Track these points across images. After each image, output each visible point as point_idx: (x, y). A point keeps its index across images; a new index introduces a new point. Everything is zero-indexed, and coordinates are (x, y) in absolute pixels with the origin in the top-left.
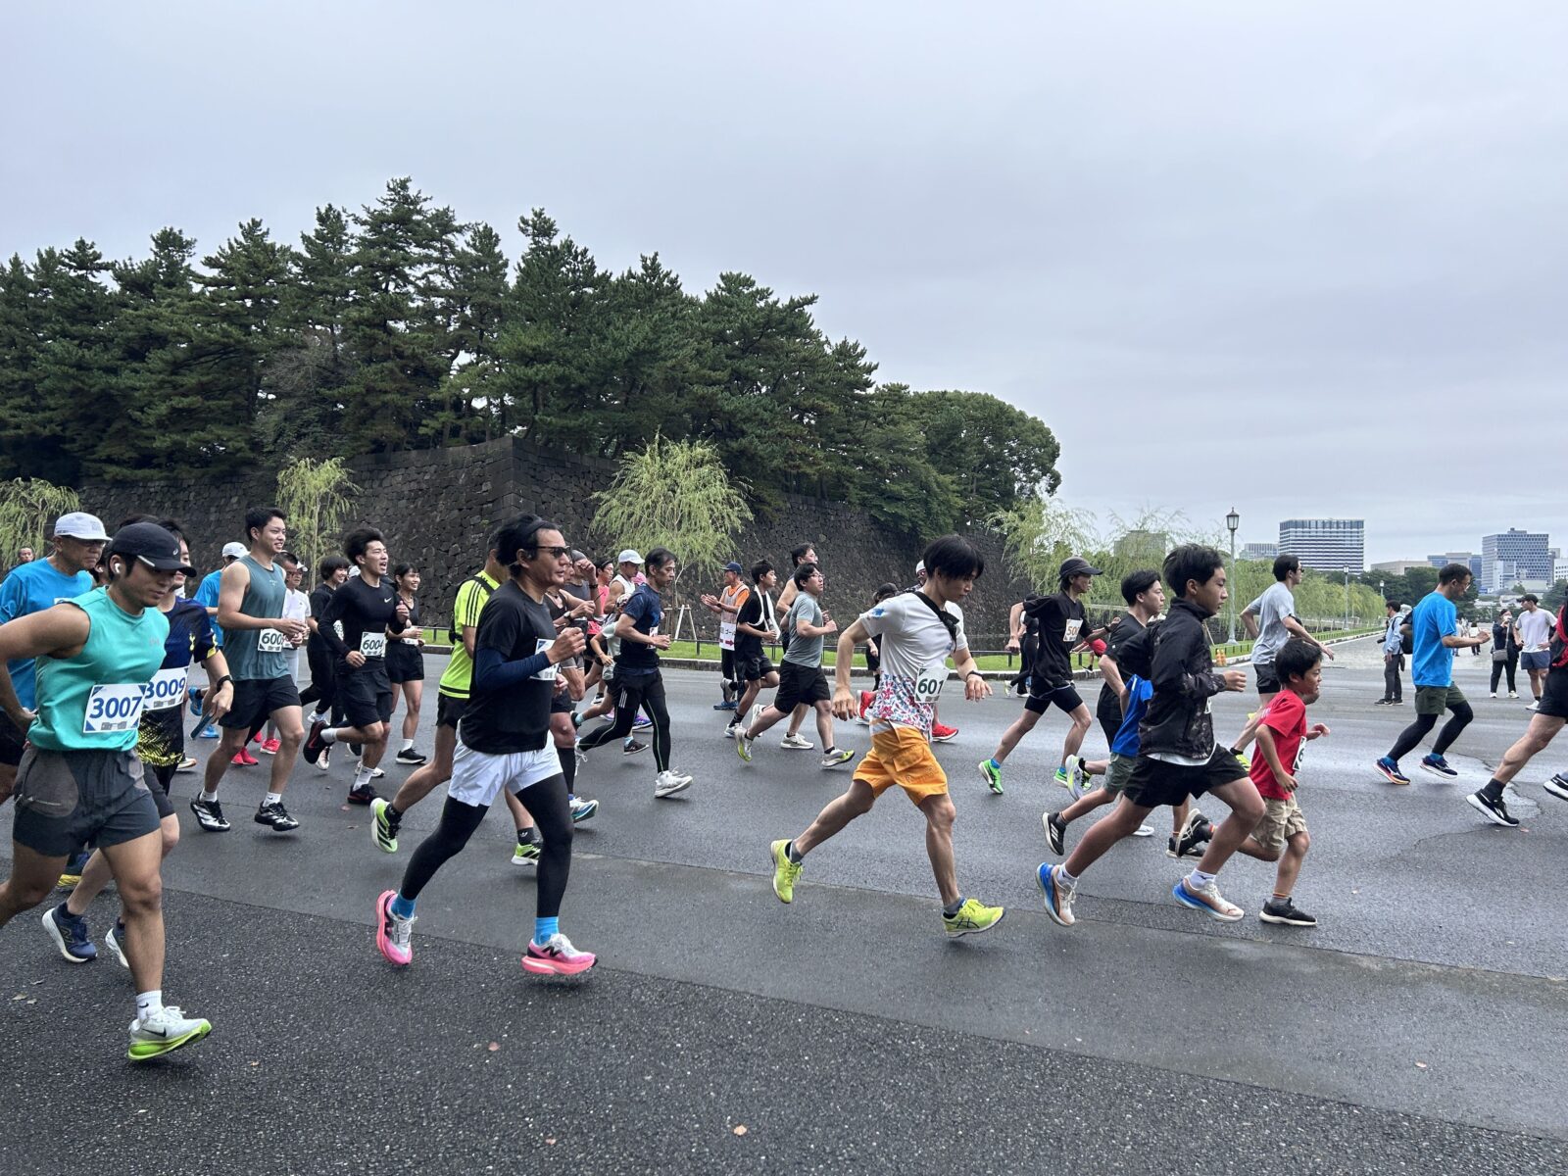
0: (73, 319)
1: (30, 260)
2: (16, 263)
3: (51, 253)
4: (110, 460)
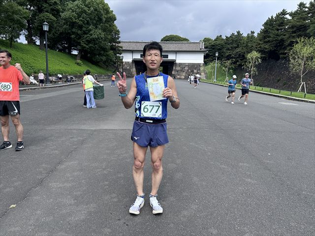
0: (279, 26)
1: (274, 16)
2: (272, 17)
3: (279, 13)
4: (281, 54)
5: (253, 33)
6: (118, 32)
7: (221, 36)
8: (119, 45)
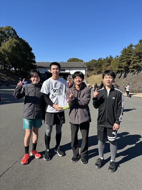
5: (117, 56)
6: (34, 57)
7: (101, 58)
8: (35, 64)
